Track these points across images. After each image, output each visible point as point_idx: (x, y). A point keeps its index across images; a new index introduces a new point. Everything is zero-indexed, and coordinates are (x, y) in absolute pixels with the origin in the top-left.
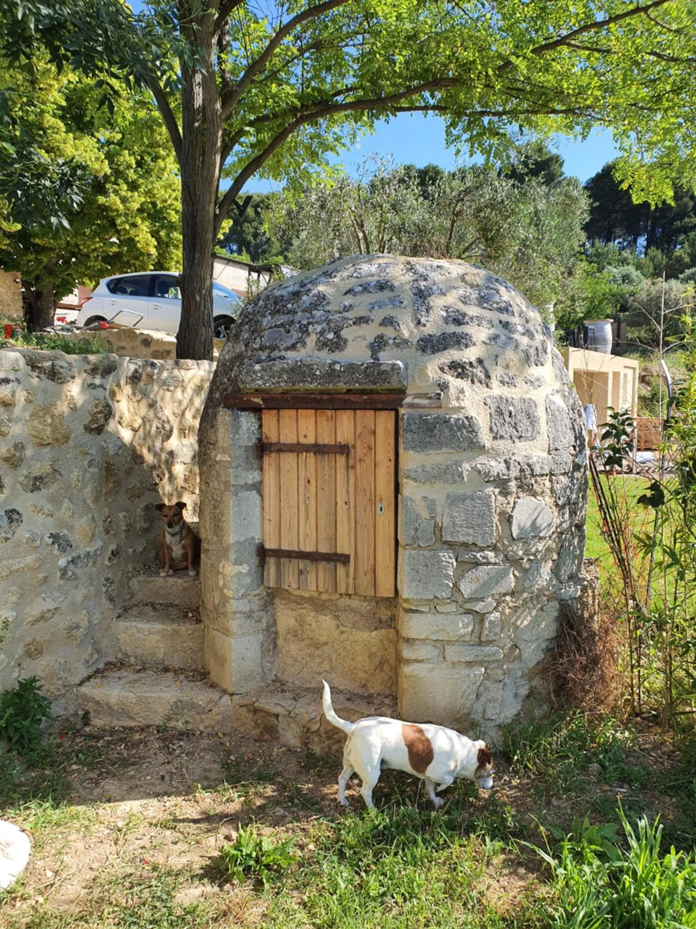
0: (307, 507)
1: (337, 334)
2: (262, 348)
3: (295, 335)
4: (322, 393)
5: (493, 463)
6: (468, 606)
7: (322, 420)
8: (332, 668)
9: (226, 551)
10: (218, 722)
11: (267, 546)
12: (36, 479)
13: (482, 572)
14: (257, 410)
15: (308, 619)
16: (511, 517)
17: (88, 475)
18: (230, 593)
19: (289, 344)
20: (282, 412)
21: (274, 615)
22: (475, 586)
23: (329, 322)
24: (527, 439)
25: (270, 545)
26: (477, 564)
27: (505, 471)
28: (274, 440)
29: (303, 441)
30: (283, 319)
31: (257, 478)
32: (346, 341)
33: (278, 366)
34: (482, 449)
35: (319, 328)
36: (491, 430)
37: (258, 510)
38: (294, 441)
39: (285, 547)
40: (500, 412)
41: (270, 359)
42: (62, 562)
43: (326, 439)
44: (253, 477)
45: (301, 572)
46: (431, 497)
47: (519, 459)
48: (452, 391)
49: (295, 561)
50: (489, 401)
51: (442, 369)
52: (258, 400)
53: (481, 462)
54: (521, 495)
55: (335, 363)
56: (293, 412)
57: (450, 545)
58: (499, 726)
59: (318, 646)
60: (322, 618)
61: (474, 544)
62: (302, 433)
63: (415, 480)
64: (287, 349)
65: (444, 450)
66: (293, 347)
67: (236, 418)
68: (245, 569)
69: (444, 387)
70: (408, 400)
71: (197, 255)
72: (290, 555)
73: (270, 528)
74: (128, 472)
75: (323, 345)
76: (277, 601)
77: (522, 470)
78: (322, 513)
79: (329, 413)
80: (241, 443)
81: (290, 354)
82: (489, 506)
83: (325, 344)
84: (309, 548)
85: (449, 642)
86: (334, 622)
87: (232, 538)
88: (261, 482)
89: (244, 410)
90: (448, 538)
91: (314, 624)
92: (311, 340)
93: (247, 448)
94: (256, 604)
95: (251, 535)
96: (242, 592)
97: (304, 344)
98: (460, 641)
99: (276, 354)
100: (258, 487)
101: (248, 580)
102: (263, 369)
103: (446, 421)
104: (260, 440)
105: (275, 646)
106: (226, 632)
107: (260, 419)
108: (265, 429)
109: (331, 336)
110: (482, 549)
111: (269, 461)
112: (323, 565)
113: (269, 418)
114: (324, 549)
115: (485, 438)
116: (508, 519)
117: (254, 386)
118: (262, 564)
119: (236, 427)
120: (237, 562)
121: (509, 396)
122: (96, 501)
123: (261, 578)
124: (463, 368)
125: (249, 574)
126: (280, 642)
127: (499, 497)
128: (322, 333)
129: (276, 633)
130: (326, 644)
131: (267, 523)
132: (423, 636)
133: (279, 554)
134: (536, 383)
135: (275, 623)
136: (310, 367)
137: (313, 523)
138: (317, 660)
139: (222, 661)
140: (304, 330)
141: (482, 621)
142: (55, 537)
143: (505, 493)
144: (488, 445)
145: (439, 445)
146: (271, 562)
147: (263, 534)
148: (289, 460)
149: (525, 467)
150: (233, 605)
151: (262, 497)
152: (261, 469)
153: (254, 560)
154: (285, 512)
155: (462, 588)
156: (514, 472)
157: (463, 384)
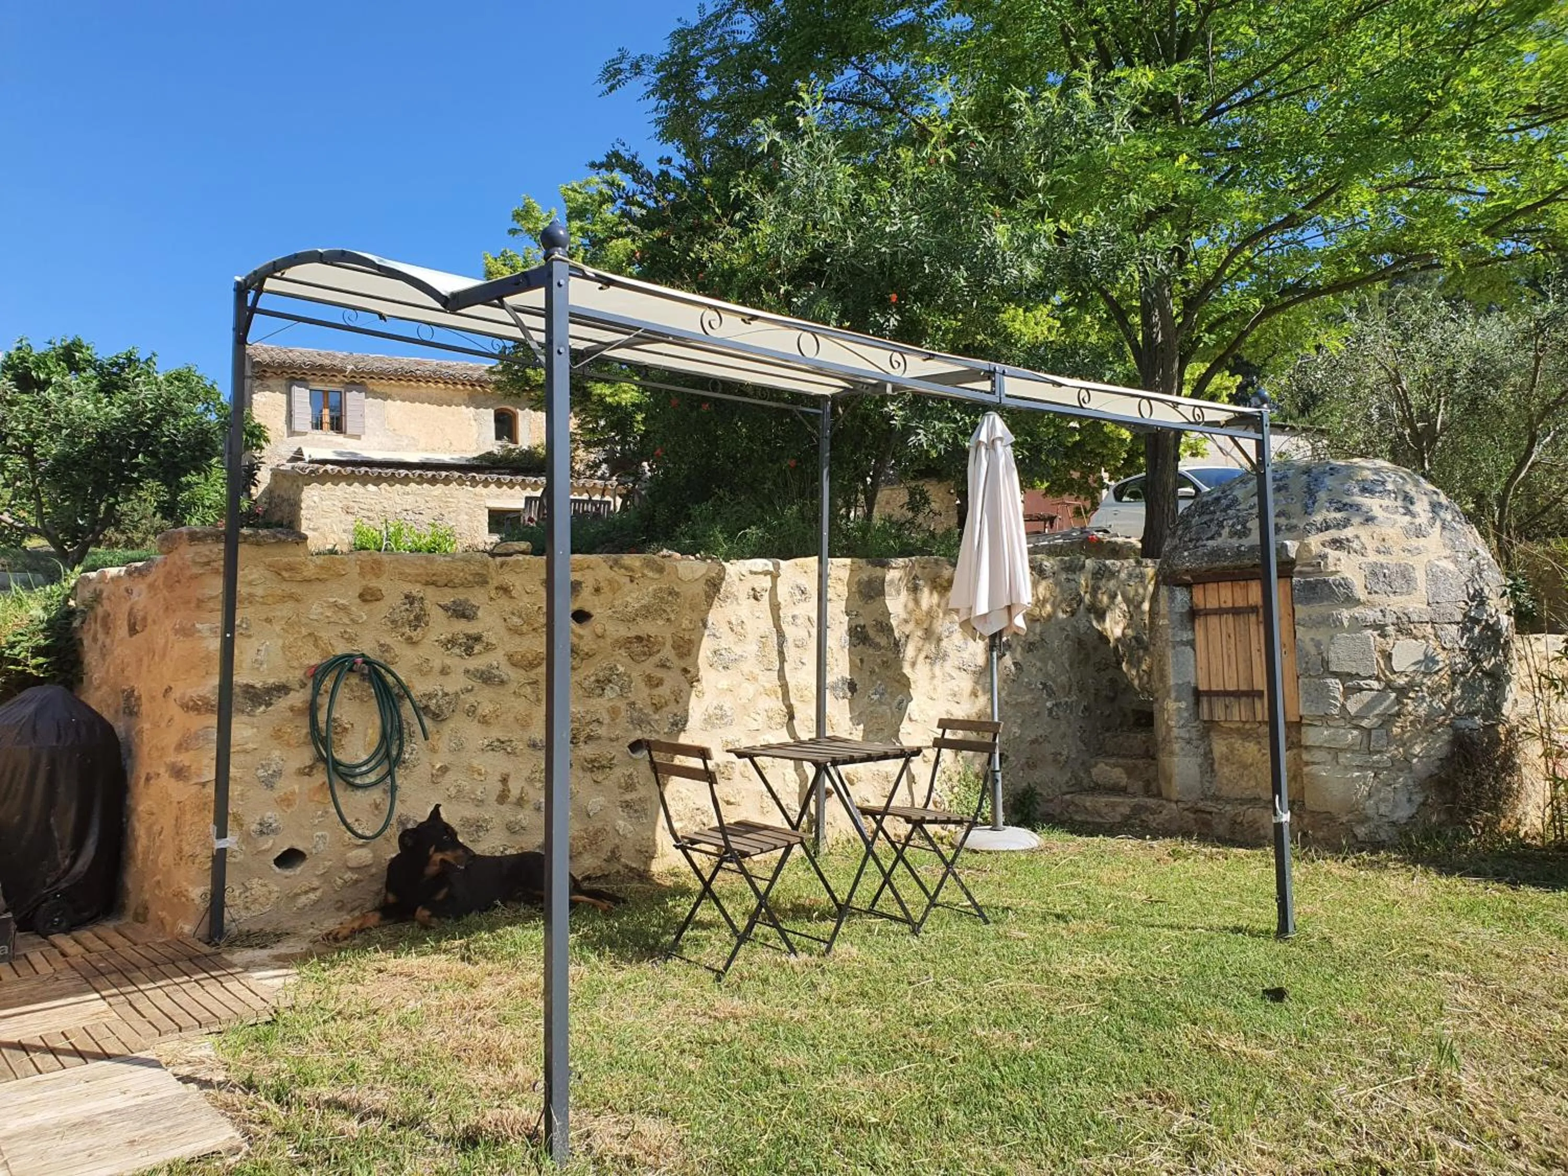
0: (1229, 656)
1: (1244, 526)
2: (1191, 540)
3: (1214, 528)
4: (1235, 568)
5: (1370, 613)
6: (1355, 722)
7: (1237, 589)
8: (1257, 784)
9: (1168, 692)
10: (1167, 821)
11: (1201, 688)
12: (1031, 644)
13: (1366, 696)
14: (1188, 586)
15: (1236, 746)
16: (1390, 654)
17: (1065, 646)
18: (1172, 723)
19: (1210, 535)
20: (1207, 586)
21: (1210, 745)
22: (1359, 706)
23: (1238, 517)
24: (1401, 594)
25: (1203, 687)
26: (1361, 690)
27: (1380, 618)
28: (1202, 607)
29: (1223, 605)
30: (1206, 518)
31: (1191, 637)
32: (1250, 530)
33: (1200, 551)
34: (1358, 602)
35: (1231, 522)
36: (1366, 587)
37: (1192, 662)
38: (1217, 606)
39: (1214, 688)
40: (1374, 574)
41: (1195, 547)
42: (1049, 704)
43: (1240, 603)
44: (1186, 636)
45: (1227, 707)
46: (1318, 637)
47: (1395, 609)
48: (1330, 560)
49: (1222, 699)
50: (1363, 566)
51: (1323, 545)
52: (1188, 578)
53: (1357, 611)
54: (1400, 637)
55: (1241, 546)
56: (1215, 585)
57: (1336, 675)
58: (1393, 822)
59: (1245, 767)
60: (1247, 744)
61: (1358, 674)
62: (1222, 600)
63: (1303, 626)
64: (1208, 539)
65: (1325, 603)
66: (1212, 538)
67: (1172, 592)
68: (1183, 705)
69: (1324, 557)
70: (1297, 568)
71: (1159, 461)
72: (1218, 694)
73: (1202, 675)
74: (1095, 649)
75: (1233, 534)
76: (1212, 734)
77: (1398, 618)
78: (1240, 660)
79: (1242, 583)
80: (1177, 610)
81: (1211, 543)
82: (1369, 645)
83: (1235, 534)
84: (1231, 687)
85: (1341, 750)
86: (1256, 748)
87: (1171, 682)
88: (1194, 640)
89: (1178, 585)
90: (1333, 668)
91: (1242, 750)
92: (1225, 532)
93: (1181, 614)
94: (1194, 734)
95: (1187, 680)
96: (1181, 723)
97: (1220, 535)
98: (1349, 748)
99: (1200, 543)
100: (1192, 644)
101: (1186, 714)
102: (1190, 555)
103: (1325, 582)
104: (1191, 608)
105: (1213, 771)
106: (1172, 753)
107: (1191, 592)
108: (1195, 599)
109: (1239, 527)
110: (1365, 678)
111: (1199, 623)
112: (1243, 700)
113: (1198, 592)
114: (1243, 688)
115: (1361, 594)
116: (1388, 657)
117: (1184, 567)
118: (1197, 703)
119: (1172, 599)
120: (1177, 700)
121: (1384, 562)
122: (1071, 665)
123: (1197, 715)
124: (1341, 543)
125: (1187, 709)
126: (1216, 766)
127: (1378, 638)
128: (1233, 526)
129: (1213, 759)
130: (1252, 765)
131: (1199, 671)
132: (1317, 744)
133: (1210, 694)
134: (1415, 552)
135: (1211, 751)
136: (1223, 550)
137: (1234, 667)
138: (1246, 779)
139: (1169, 780)
140: (1221, 525)
141: (1369, 735)
142: (1044, 685)
143: (1383, 635)
144: (1362, 598)
145: (1321, 600)
146: (1204, 701)
147: (1197, 679)
148: (1213, 621)
149: (1401, 615)
150: (1175, 732)
151: (1194, 650)
152: (1193, 629)
153: (1191, 699)
154: (1213, 660)
155: (1348, 708)
156: (1390, 619)
157: (1342, 554)
